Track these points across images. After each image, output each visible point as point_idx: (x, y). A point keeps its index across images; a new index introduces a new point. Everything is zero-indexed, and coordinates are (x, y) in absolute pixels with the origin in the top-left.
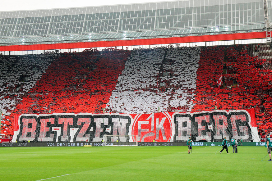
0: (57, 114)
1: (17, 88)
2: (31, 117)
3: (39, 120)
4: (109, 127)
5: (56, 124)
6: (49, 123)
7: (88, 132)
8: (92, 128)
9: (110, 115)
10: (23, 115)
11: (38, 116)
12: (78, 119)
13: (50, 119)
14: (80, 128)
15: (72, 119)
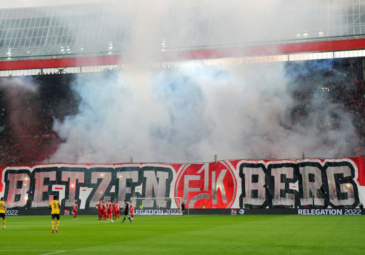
0: (59, 166)
2: (21, 172)
3: (34, 176)
4: (139, 185)
5: (58, 181)
6: (47, 178)
7: (107, 193)
8: (114, 188)
9: (141, 166)
10: (8, 168)
11: (31, 170)
12: (93, 173)
13: (50, 173)
14: (95, 187)
15: (83, 173)
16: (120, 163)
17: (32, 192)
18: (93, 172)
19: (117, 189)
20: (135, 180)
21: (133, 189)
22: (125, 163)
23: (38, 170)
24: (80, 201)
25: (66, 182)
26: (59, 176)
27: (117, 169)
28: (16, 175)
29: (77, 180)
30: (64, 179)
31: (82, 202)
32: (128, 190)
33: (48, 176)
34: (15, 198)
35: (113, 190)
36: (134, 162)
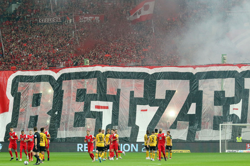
0: (103, 69)
1: (13, 5)
2: (39, 79)
3: (61, 85)
4: (238, 102)
5: (101, 95)
6: (82, 90)
7: (183, 115)
8: (193, 106)
9: (239, 70)
10: (19, 73)
11: (56, 76)
12: (158, 82)
13: (86, 81)
14: (163, 105)
15: (142, 82)
16: (203, 64)
17: (56, 113)
18: (159, 79)
19: (199, 108)
20: (230, 93)
21: (226, 109)
22: (212, 65)
23: (68, 77)
24: (137, 128)
25: (114, 96)
26: (102, 86)
27: (199, 75)
28: (32, 84)
29: (132, 93)
30: (110, 91)
31: (140, 130)
32: (218, 110)
33: (84, 86)
34: (30, 123)
35: (192, 110)
36: (227, 62)
